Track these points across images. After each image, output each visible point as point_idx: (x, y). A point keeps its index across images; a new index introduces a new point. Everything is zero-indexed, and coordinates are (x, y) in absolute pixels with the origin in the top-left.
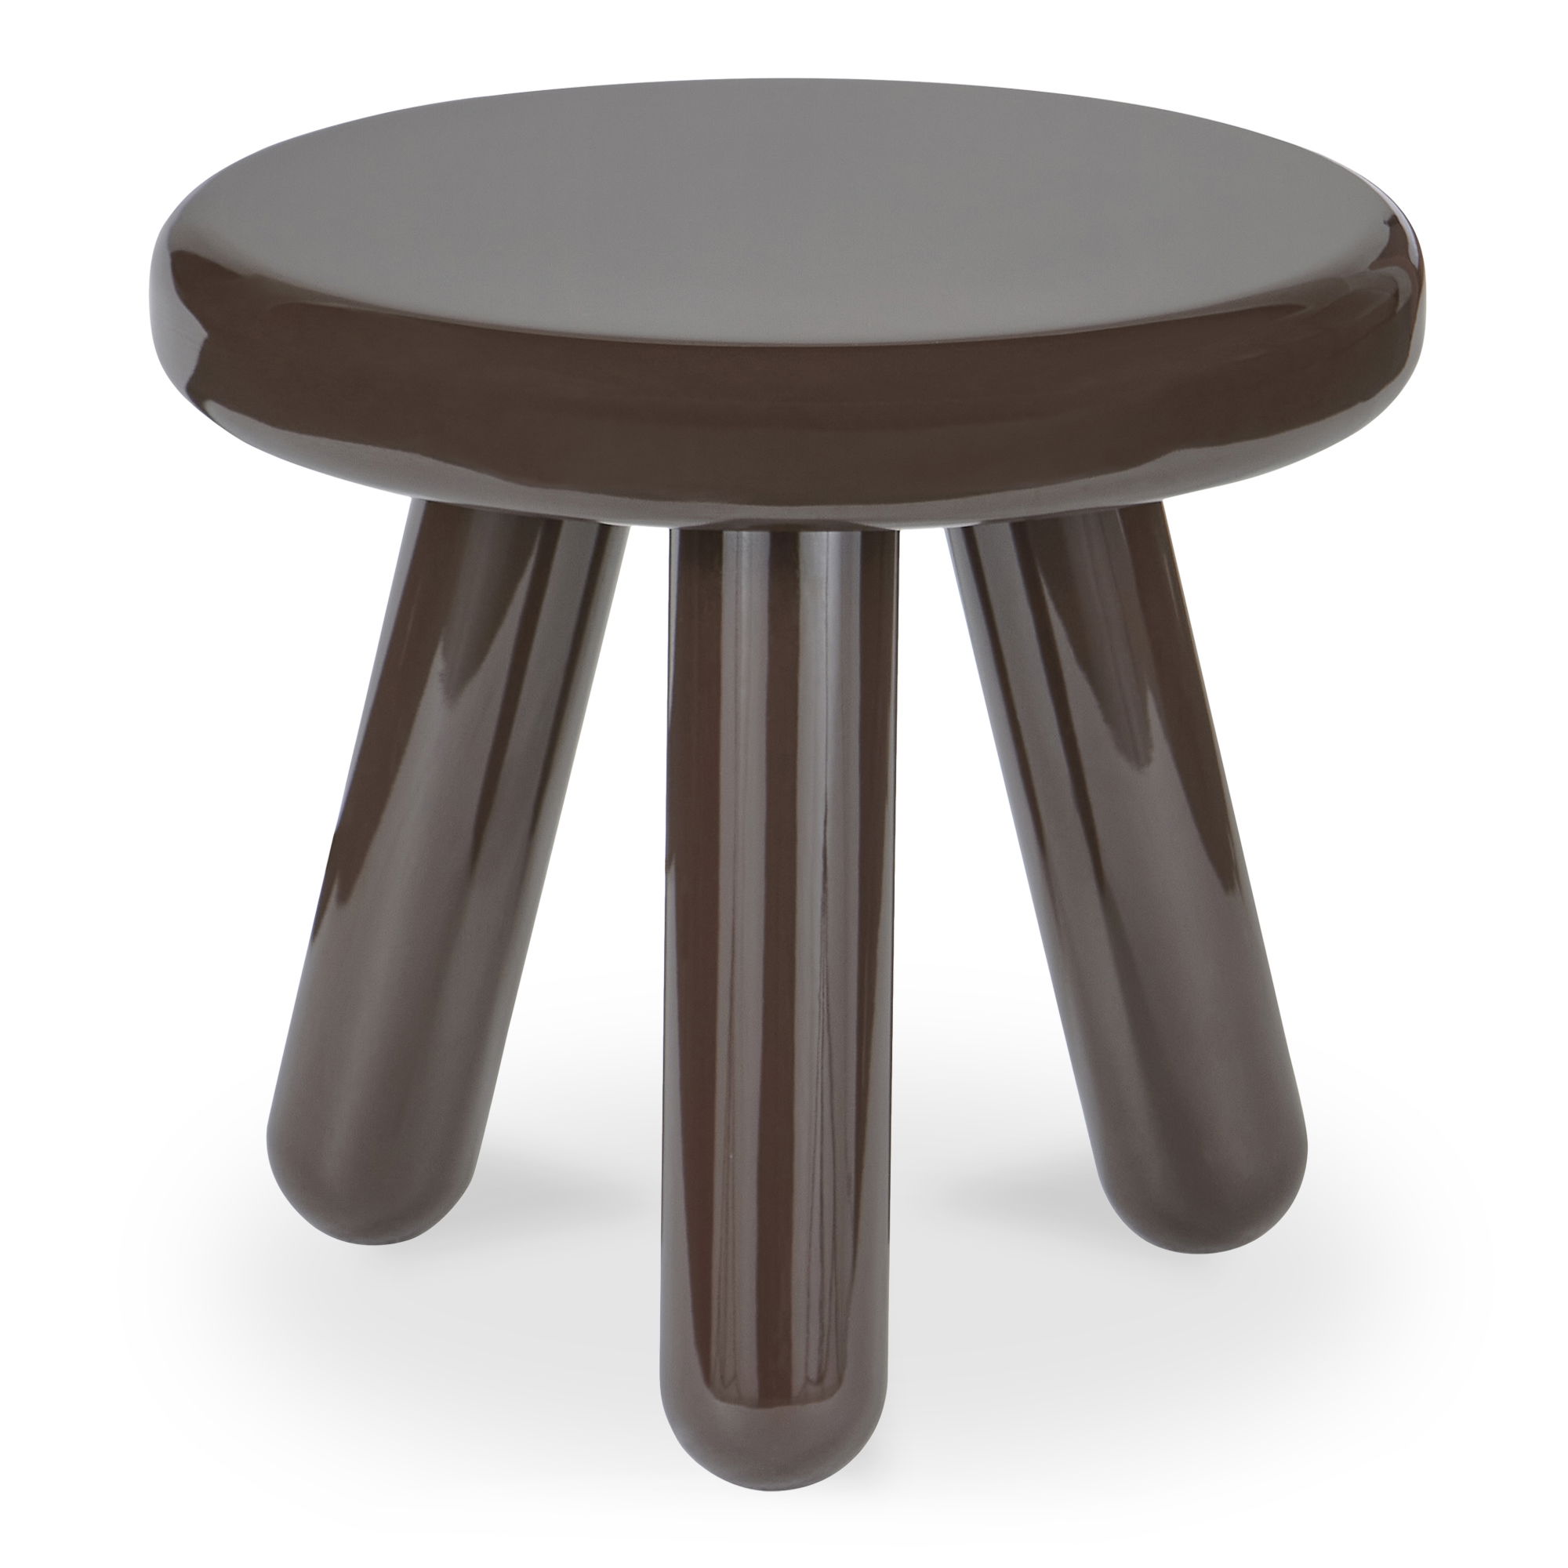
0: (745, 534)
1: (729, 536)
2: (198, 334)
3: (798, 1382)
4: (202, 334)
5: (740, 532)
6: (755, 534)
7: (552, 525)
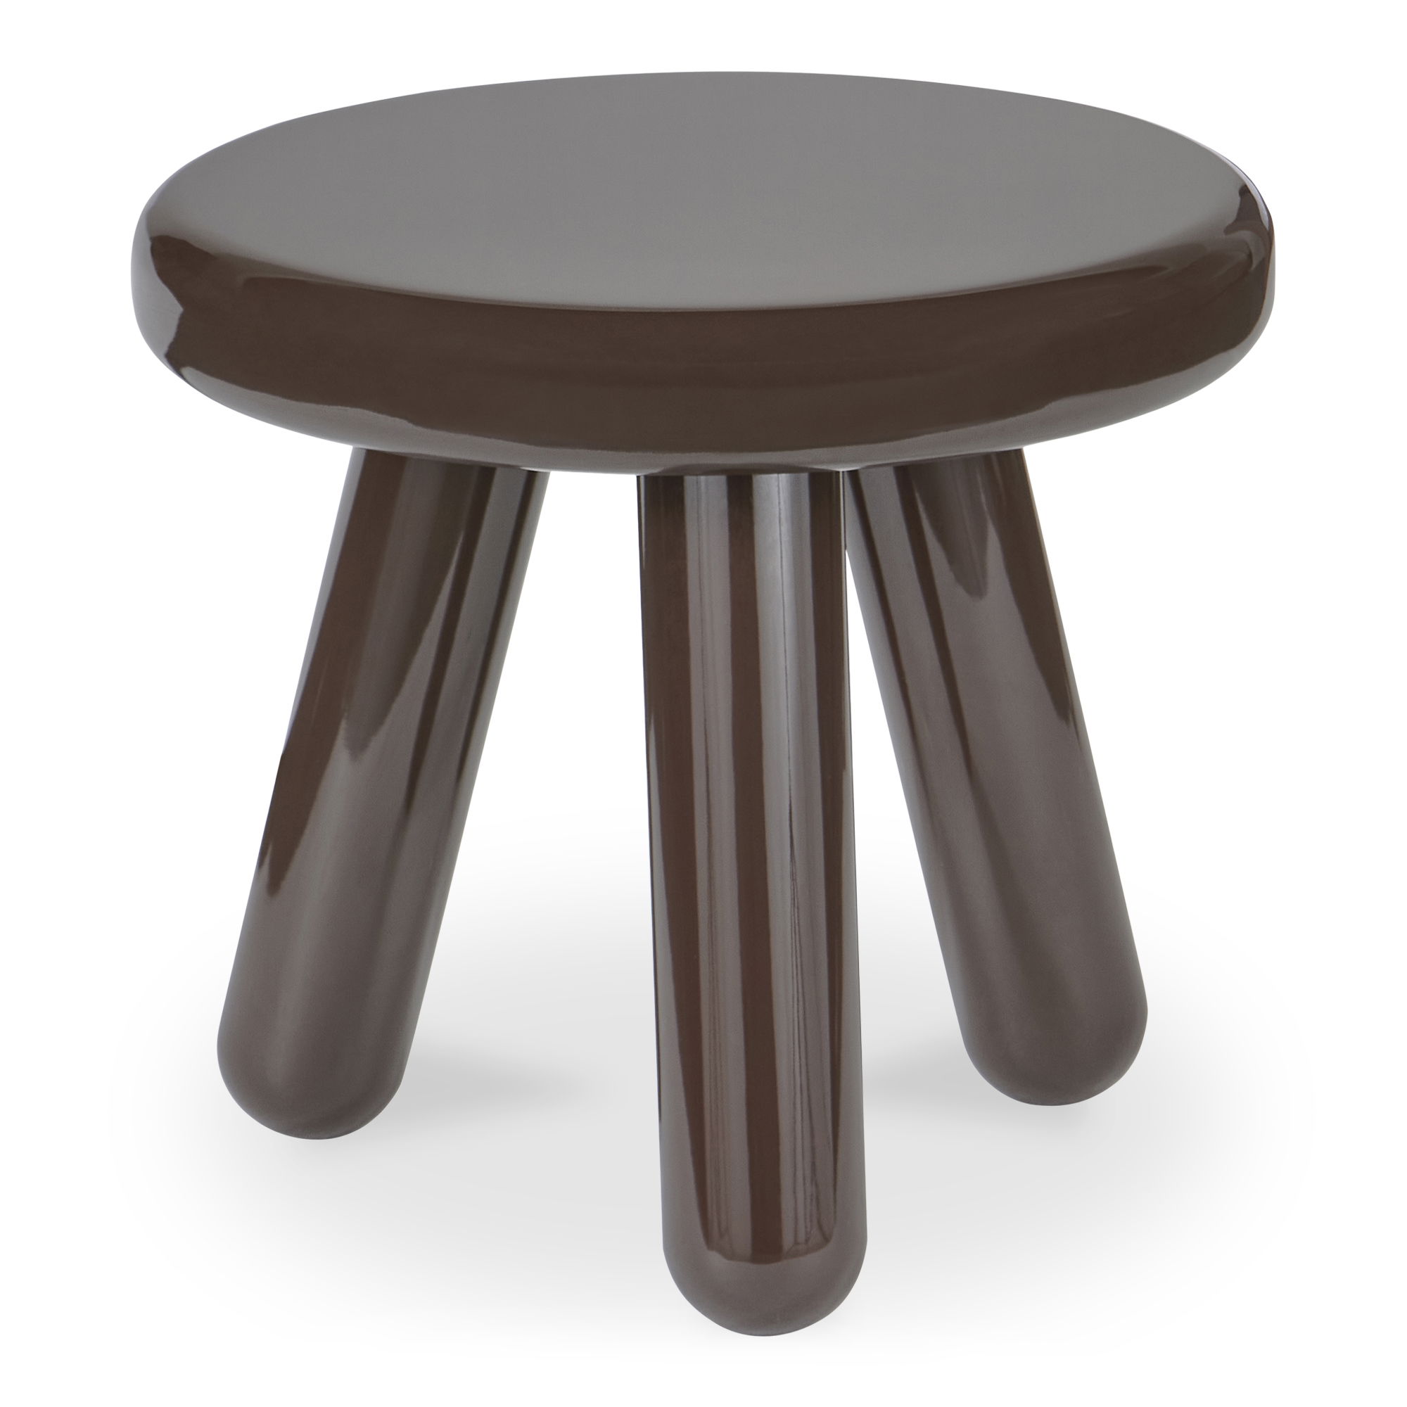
0: (703, 478)
1: (689, 480)
2: (175, 309)
3: (788, 1240)
4: (179, 309)
5: (699, 477)
6: (712, 478)
7: (487, 473)
